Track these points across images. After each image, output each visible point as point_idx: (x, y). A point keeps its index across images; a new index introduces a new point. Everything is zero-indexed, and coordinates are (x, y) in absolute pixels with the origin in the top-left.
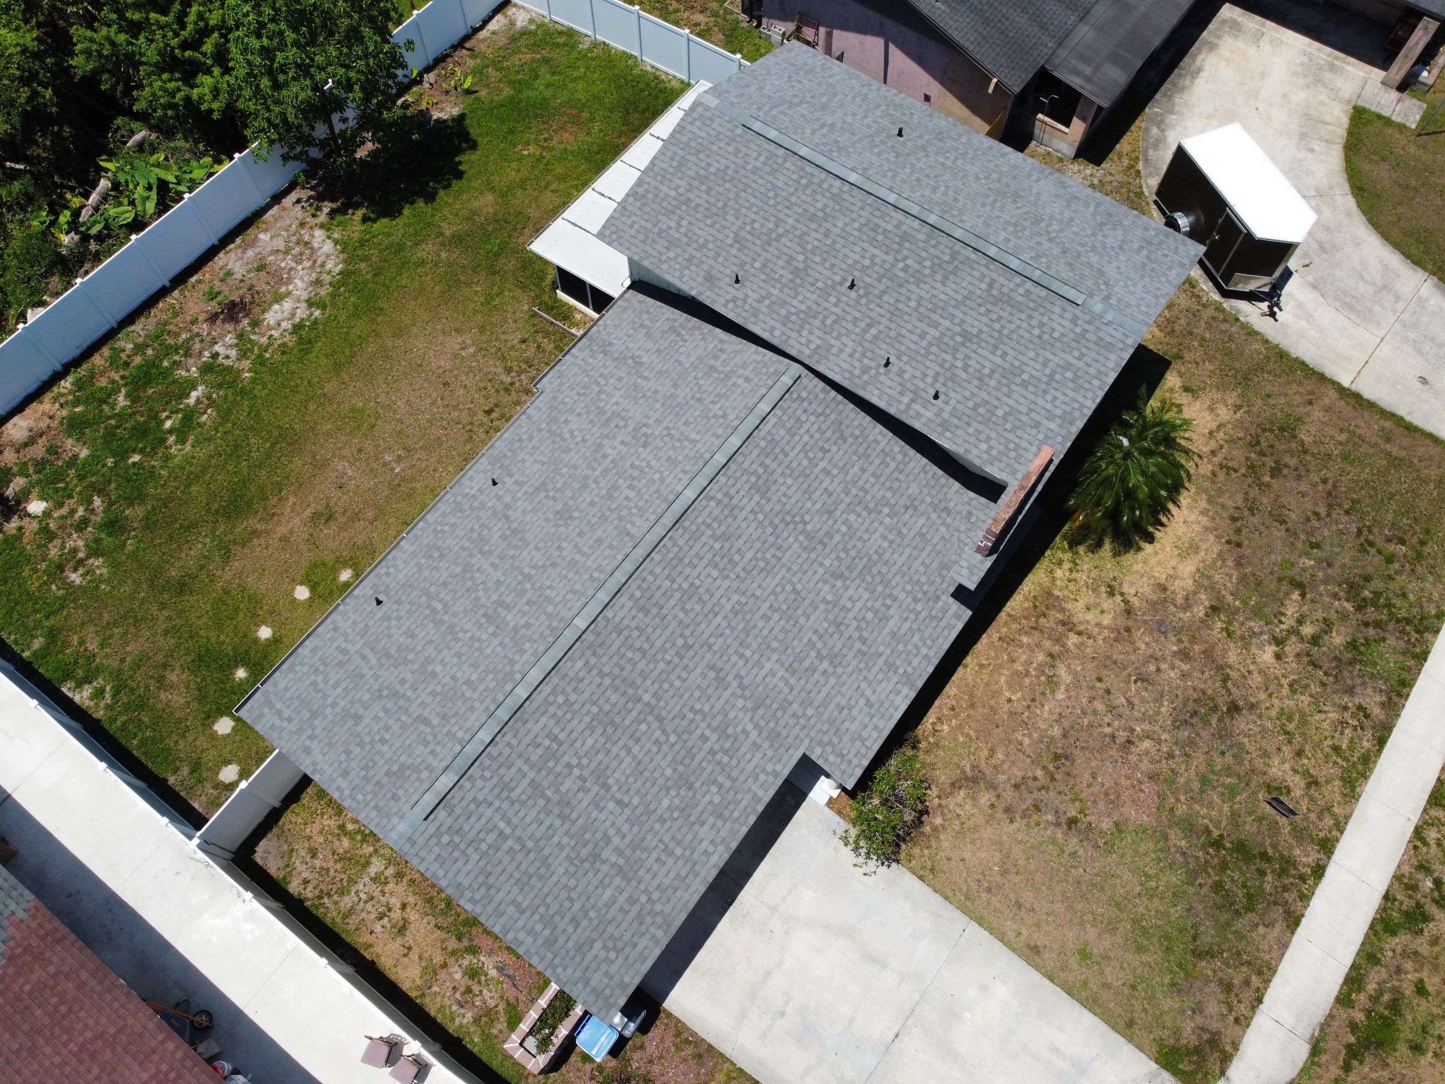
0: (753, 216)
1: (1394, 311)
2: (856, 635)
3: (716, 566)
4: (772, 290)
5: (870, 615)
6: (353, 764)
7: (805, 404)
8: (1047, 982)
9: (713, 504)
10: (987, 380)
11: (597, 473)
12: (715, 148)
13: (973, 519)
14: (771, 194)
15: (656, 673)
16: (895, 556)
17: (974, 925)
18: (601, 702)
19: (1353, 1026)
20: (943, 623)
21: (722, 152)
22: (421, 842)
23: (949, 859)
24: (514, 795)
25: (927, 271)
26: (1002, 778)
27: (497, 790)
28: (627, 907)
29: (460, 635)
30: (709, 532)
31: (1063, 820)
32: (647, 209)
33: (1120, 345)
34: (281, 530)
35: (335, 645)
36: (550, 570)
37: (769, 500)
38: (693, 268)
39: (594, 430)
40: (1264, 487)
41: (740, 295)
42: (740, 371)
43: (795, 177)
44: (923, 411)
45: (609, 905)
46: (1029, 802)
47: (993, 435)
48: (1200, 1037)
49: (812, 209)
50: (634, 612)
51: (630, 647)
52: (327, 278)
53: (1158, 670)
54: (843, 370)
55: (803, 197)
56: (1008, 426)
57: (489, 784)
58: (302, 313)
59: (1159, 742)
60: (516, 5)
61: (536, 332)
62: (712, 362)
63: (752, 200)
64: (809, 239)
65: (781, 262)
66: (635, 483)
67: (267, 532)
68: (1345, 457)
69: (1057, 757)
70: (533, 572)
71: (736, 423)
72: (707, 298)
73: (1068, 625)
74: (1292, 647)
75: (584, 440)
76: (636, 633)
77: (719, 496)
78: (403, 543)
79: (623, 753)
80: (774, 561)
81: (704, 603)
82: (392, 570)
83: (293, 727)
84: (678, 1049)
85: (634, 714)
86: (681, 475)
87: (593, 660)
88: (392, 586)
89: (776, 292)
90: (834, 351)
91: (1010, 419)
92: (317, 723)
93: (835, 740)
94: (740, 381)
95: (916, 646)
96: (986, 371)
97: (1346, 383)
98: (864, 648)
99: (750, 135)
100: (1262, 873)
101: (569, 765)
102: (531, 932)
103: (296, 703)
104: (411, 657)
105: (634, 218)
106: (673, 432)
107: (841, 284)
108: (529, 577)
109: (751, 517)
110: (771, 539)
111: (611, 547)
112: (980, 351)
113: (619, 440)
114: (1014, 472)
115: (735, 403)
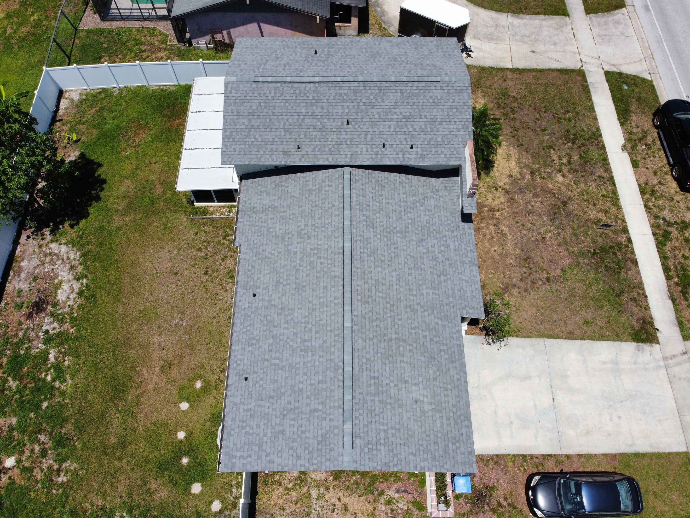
0: (286, 117)
1: (506, 32)
2: (444, 259)
3: (378, 266)
4: (316, 143)
6: (299, 451)
7: (360, 182)
8: (583, 342)
9: (358, 243)
10: (425, 130)
11: (298, 262)
12: (248, 98)
13: (448, 188)
14: (287, 104)
15: (389, 324)
16: (434, 220)
17: (546, 339)
18: (379, 351)
19: (677, 284)
20: (467, 234)
21: (253, 98)
22: (358, 459)
23: (521, 323)
24: (377, 412)
25: (373, 101)
26: (514, 280)
27: (369, 415)
28: (448, 422)
29: (298, 366)
30: (365, 255)
31: (545, 281)
32: (237, 140)
33: (465, 88)
34: (151, 386)
35: (241, 411)
36: (314, 313)
37: (376, 228)
38: (275, 153)
39: (280, 246)
40: (513, 119)
41: (303, 153)
42: (324, 184)
43: (292, 92)
44: (410, 156)
45: (442, 427)
46: (530, 282)
47: (443, 149)
48: (640, 323)
49: (309, 101)
50: (363, 306)
51: (373, 321)
52: (77, 263)
53: (532, 206)
54: (368, 159)
55: (302, 98)
56: (446, 143)
57: (365, 415)
58: (76, 286)
59: (551, 231)
60: (67, 91)
61: (199, 226)
62: (307, 188)
63: (281, 111)
64: (317, 114)
65: (311, 130)
66: (319, 255)
67: (144, 392)
68: (530, 93)
69: (525, 260)
70: (307, 319)
71: (341, 205)
72: (291, 162)
73: (492, 210)
74: (565, 170)
75: (280, 253)
76: (370, 314)
77: (358, 238)
78: (233, 348)
79: (402, 364)
81: (385, 284)
82: (239, 362)
83: (255, 457)
84: (487, 466)
85: (394, 346)
86: (337, 240)
87: (363, 336)
88: (245, 368)
89: (318, 143)
90: (359, 153)
91: (445, 139)
92: (264, 447)
93: (467, 303)
94: (327, 188)
95: (466, 249)
96: (423, 127)
97: (511, 67)
98: (450, 262)
99: (260, 85)
100: (615, 254)
101: (387, 384)
102: (425, 460)
103: (246, 447)
104: (283, 390)
105: (233, 147)
106: (316, 225)
107: (342, 125)
108: (307, 322)
109: (375, 239)
111: (332, 287)
112: (415, 120)
113: (295, 243)
114: (460, 159)
115: (333, 198)
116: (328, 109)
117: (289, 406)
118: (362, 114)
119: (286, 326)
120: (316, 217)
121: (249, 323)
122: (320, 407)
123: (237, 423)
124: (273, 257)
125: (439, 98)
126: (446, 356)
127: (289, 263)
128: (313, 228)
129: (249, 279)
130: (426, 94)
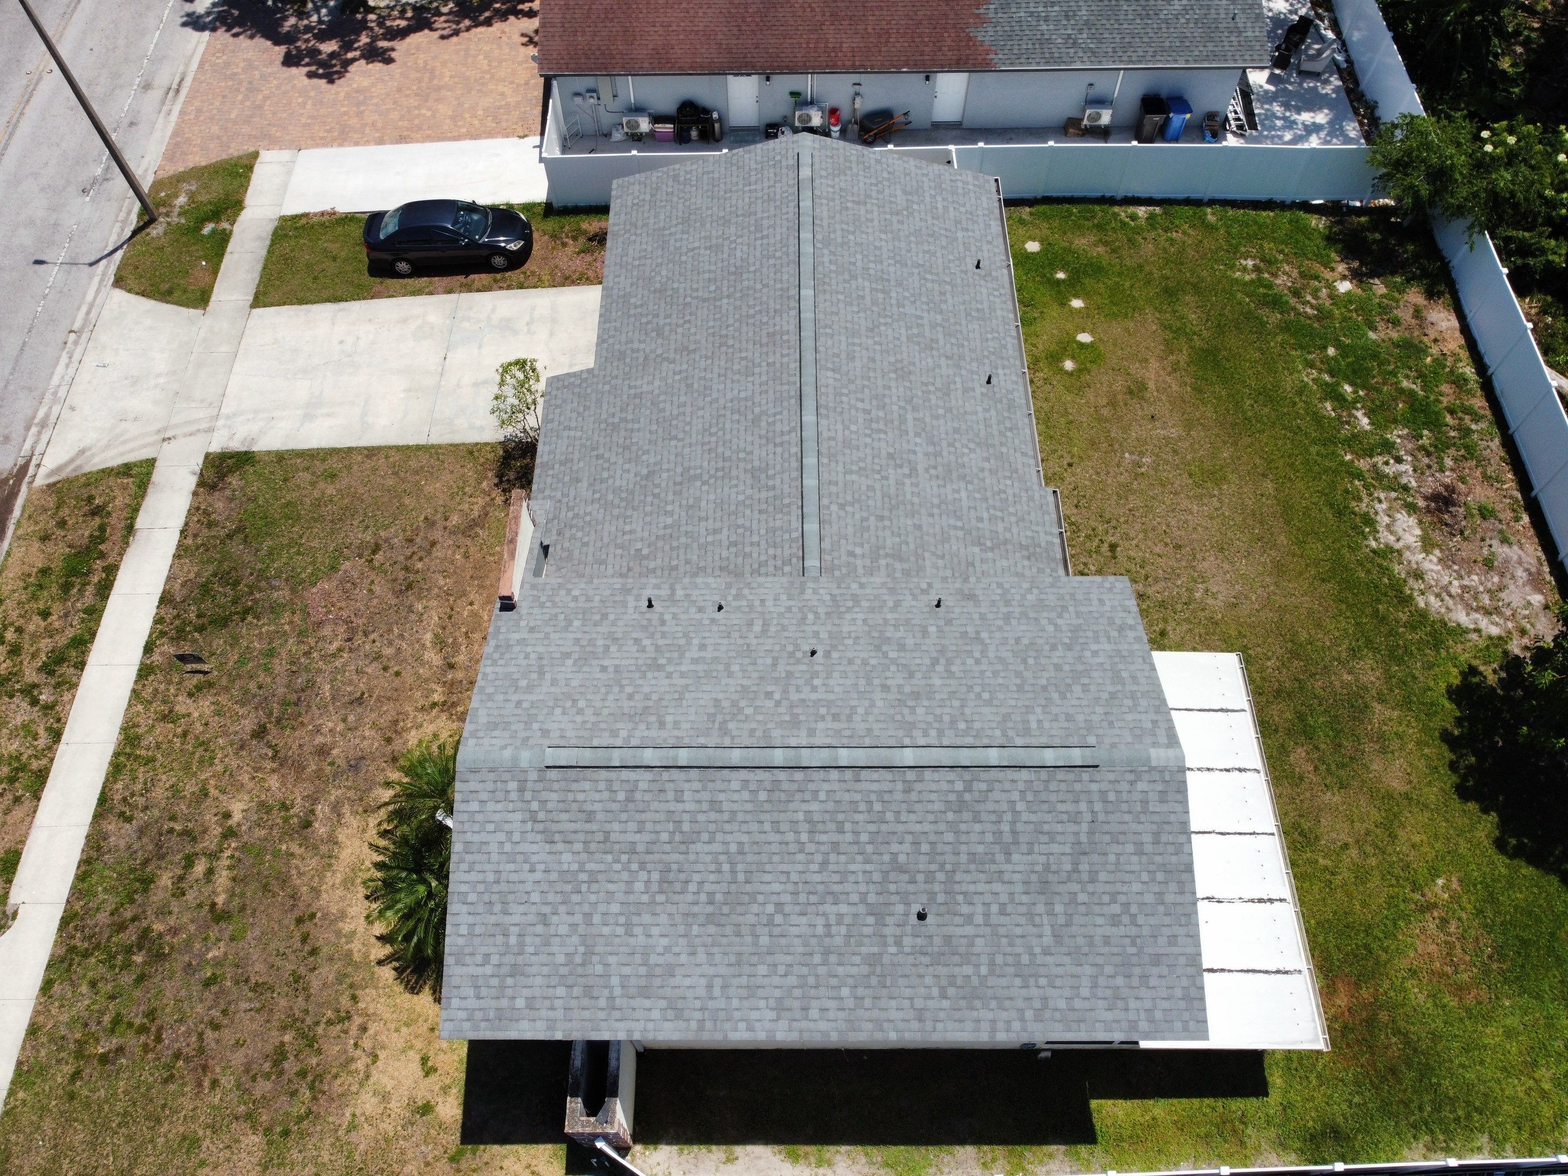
4: (896, 616)
5: (605, 475)
7: (779, 563)
8: (352, 445)
9: (786, 429)
15: (731, 316)
16: (613, 529)
17: (423, 443)
18: (752, 275)
19: (101, 556)
23: (463, 466)
24: (760, 201)
25: (743, 703)
26: (449, 543)
27: (772, 194)
29: (891, 261)
31: (384, 546)
34: (1154, 365)
35: (977, 232)
36: (870, 325)
37: (746, 471)
45: (657, 213)
46: (418, 540)
47: (572, 605)
48: (225, 483)
51: (761, 311)
52: (1416, 585)
53: (344, 720)
57: (779, 193)
58: (1387, 538)
59: (324, 657)
65: (910, 642)
67: (1163, 358)
69: (409, 587)
70: (883, 321)
71: (825, 501)
74: (213, 835)
75: (952, 446)
76: (765, 320)
77: (786, 438)
78: (1011, 316)
79: (713, 268)
80: (706, 439)
82: (997, 294)
84: (583, 273)
85: (725, 289)
88: (983, 282)
89: (889, 616)
90: (784, 597)
92: (932, 184)
98: (595, 453)
100: (200, 615)
101: (741, 236)
103: (961, 191)
104: (913, 239)
107: (827, 654)
108: (882, 316)
110: (720, 450)
112: (632, 662)
115: (843, 524)
116: (869, 684)
117: (900, 218)
118: (776, 675)
119: (920, 322)
122: (850, 205)
123: (980, 220)
124: (964, 442)
128: (884, 474)
129: (1006, 414)
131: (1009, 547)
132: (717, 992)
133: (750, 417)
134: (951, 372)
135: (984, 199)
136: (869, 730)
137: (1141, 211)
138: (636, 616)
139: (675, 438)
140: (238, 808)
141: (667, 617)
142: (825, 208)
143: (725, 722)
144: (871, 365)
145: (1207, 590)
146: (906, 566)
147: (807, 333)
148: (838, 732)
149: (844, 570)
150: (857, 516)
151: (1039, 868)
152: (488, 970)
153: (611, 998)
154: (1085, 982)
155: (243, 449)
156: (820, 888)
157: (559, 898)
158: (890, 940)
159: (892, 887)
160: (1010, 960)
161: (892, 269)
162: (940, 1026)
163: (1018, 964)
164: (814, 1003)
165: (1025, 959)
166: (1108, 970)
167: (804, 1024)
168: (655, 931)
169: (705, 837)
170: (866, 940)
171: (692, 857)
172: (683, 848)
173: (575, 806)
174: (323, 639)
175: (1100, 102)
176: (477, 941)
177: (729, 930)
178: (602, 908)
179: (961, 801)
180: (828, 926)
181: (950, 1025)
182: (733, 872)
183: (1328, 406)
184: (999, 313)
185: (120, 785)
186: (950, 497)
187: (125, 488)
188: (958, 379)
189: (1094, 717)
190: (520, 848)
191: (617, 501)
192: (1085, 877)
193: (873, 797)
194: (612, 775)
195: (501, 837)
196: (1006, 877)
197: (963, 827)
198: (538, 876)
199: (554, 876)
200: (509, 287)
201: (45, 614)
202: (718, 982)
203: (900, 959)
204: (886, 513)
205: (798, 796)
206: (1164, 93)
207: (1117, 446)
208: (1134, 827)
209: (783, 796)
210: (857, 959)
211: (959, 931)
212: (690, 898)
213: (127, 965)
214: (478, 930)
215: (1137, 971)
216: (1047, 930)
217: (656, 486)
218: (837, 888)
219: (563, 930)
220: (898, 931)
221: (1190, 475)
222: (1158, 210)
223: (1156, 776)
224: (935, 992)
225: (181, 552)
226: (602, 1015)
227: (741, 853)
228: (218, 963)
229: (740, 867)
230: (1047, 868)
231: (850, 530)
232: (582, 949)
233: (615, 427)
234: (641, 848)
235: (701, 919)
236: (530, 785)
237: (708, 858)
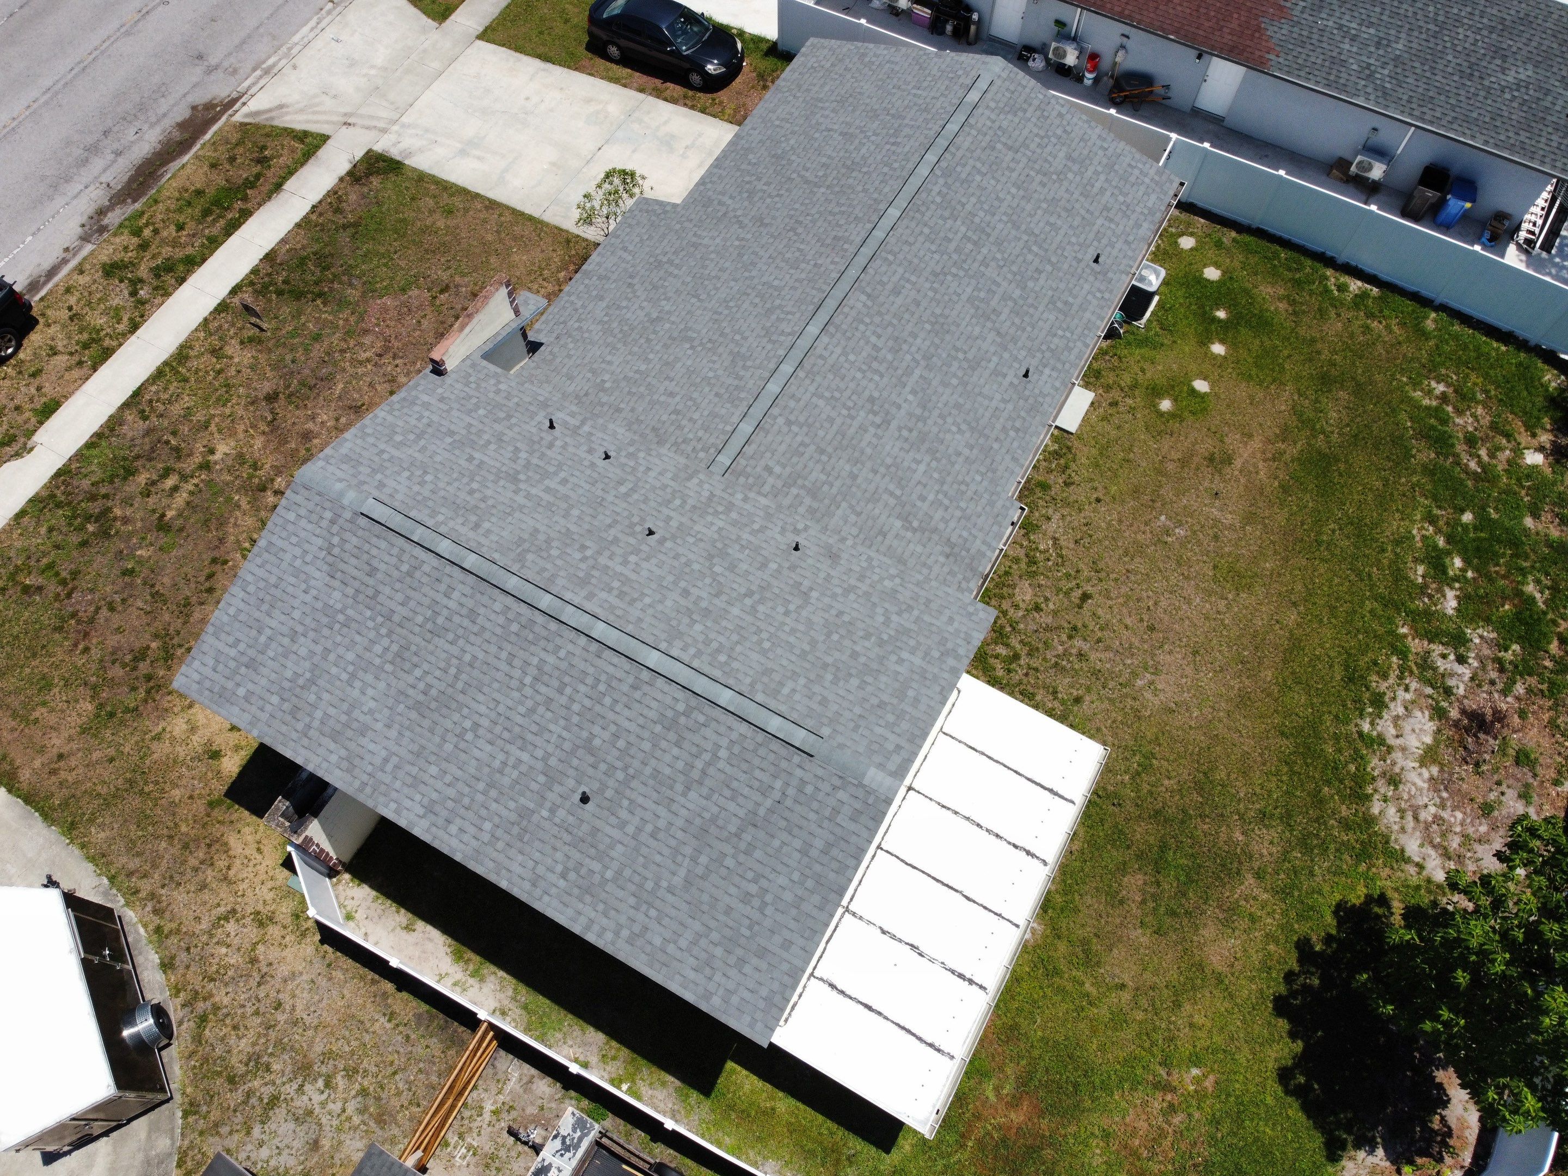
0: (788, 621)
2: (637, 287)
8: (482, 193)
10: (493, 440)
14: (767, 645)
15: (817, 206)
16: (598, 353)
18: (861, 175)
19: (245, 199)
21: (846, 704)
22: (978, 66)
24: (916, 108)
25: (555, 544)
27: (930, 106)
28: (811, 87)
29: (1005, 218)
32: (936, 638)
34: (1256, 444)
38: (856, 568)
40: (162, 634)
41: (791, 535)
43: (735, 665)
45: (825, 84)
47: (491, 395)
48: (368, 181)
49: (709, 624)
52: (1382, 787)
55: (721, 639)
57: (937, 107)
58: (1387, 728)
59: (353, 360)
64: (708, 589)
65: (744, 566)
67: (1270, 441)
68: (46, 686)
71: (775, 411)
79: (834, 155)
80: (720, 309)
83: (1125, 160)
85: (831, 178)
86: (826, 354)
89: (746, 536)
90: (669, 475)
95: (579, 298)
96: (492, 447)
98: (629, 281)
100: (286, 282)
101: (877, 135)
103: (1132, 180)
104: (1044, 205)
107: (664, 537)
110: (724, 324)
111: (883, 284)
114: (473, 366)
115: (780, 438)
116: (675, 583)
117: (1045, 180)
118: (604, 535)
119: (994, 288)
120: (835, 428)
121: (1056, 340)
122: (999, 146)
123: (1134, 217)
124: (959, 420)
125: (407, 474)
126: (751, 156)
127: (934, 383)
128: (853, 412)
129: (1023, 414)
130: (426, 493)
131: (935, 537)
132: (389, 767)
133: (768, 306)
134: (992, 349)
135: (1153, 197)
136: (640, 620)
137: (1355, 285)
138: (534, 430)
139: (697, 296)
140: (223, 449)
141: (558, 443)
142: (970, 139)
143: (528, 551)
144: (913, 308)
145: (1151, 683)
146: (815, 505)
147: (867, 251)
148: (612, 608)
149: (751, 480)
150: (799, 439)
151: (707, 815)
152: (233, 652)
153: (309, 727)
154: (689, 935)
155: (398, 158)
156: (517, 729)
157: (313, 625)
158: (548, 805)
159: (575, 762)
160: (637, 879)
161: (1000, 226)
162: (546, 898)
163: (641, 886)
164: (458, 821)
165: (649, 885)
166: (715, 936)
167: (441, 833)
168: (370, 692)
169: (451, 636)
170: (528, 794)
171: (431, 647)
172: (429, 636)
173: (365, 556)
174: (360, 344)
175: (1380, 153)
176: (237, 625)
177: (426, 723)
178: (341, 650)
179: (675, 721)
180: (504, 764)
181: (555, 903)
182: (456, 677)
183: (1421, 569)
184: (1088, 315)
185: (154, 388)
186: (906, 464)
187: (293, 151)
188: (995, 359)
189: (847, 714)
190: (308, 569)
191: (616, 331)
192: (743, 846)
193: (603, 678)
194: (407, 546)
195: (298, 552)
196: (674, 807)
197: (664, 744)
198: (308, 598)
199: (319, 605)
200: (692, 107)
201: (180, 228)
202: (395, 760)
203: (547, 825)
204: (830, 450)
205: (543, 643)
206: (1455, 170)
207: (1159, 504)
208: (813, 827)
209: (531, 637)
210: (512, 805)
211: (608, 830)
212: (411, 680)
213: (81, 528)
214: (242, 617)
215: (739, 952)
216: (682, 873)
217: (655, 332)
218: (530, 737)
219: (303, 652)
220: (559, 801)
221: (1215, 567)
222: (1375, 291)
223: (860, 793)
224: (559, 868)
225: (304, 224)
226: (294, 735)
227: (471, 665)
228: (141, 561)
229: (464, 677)
230: (714, 819)
231: (783, 447)
232: (308, 675)
233: (660, 264)
234: (396, 618)
235: (410, 702)
236: (341, 521)
237: (444, 655)
